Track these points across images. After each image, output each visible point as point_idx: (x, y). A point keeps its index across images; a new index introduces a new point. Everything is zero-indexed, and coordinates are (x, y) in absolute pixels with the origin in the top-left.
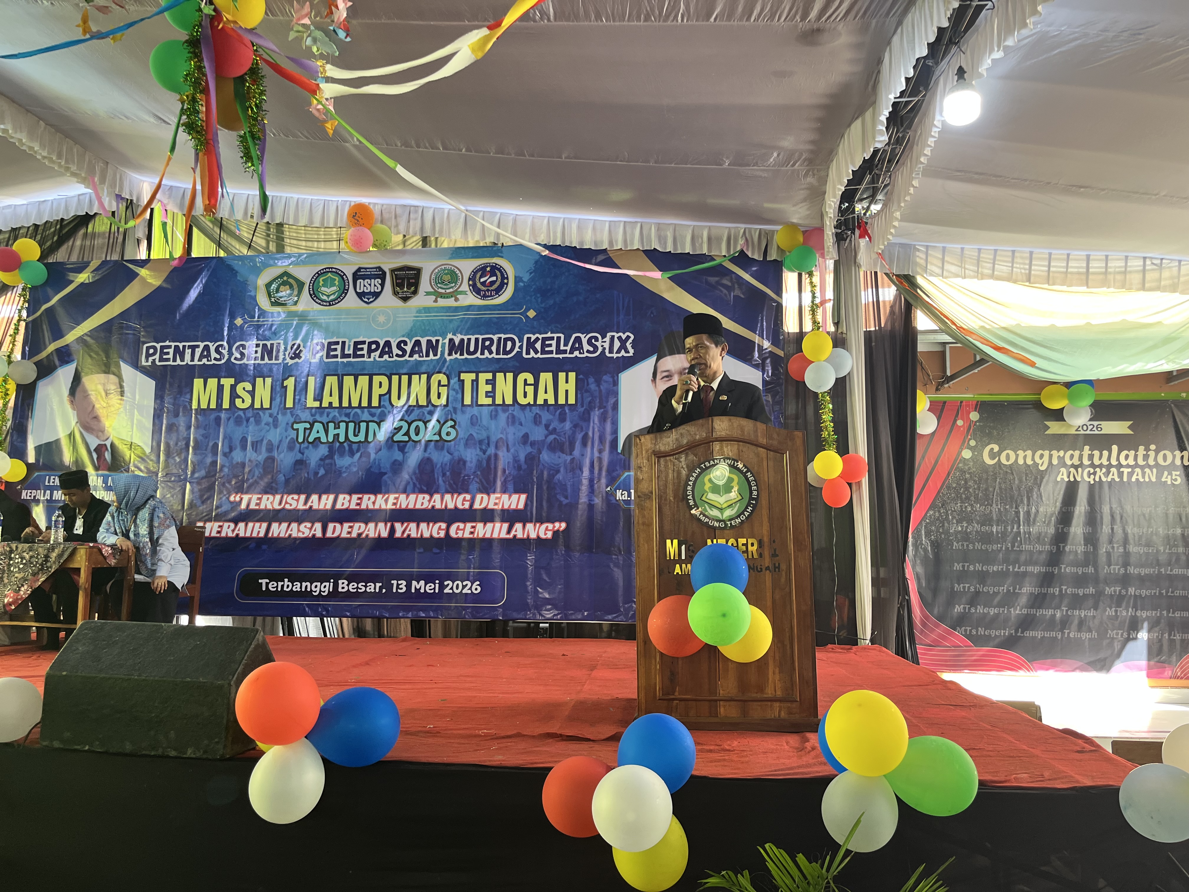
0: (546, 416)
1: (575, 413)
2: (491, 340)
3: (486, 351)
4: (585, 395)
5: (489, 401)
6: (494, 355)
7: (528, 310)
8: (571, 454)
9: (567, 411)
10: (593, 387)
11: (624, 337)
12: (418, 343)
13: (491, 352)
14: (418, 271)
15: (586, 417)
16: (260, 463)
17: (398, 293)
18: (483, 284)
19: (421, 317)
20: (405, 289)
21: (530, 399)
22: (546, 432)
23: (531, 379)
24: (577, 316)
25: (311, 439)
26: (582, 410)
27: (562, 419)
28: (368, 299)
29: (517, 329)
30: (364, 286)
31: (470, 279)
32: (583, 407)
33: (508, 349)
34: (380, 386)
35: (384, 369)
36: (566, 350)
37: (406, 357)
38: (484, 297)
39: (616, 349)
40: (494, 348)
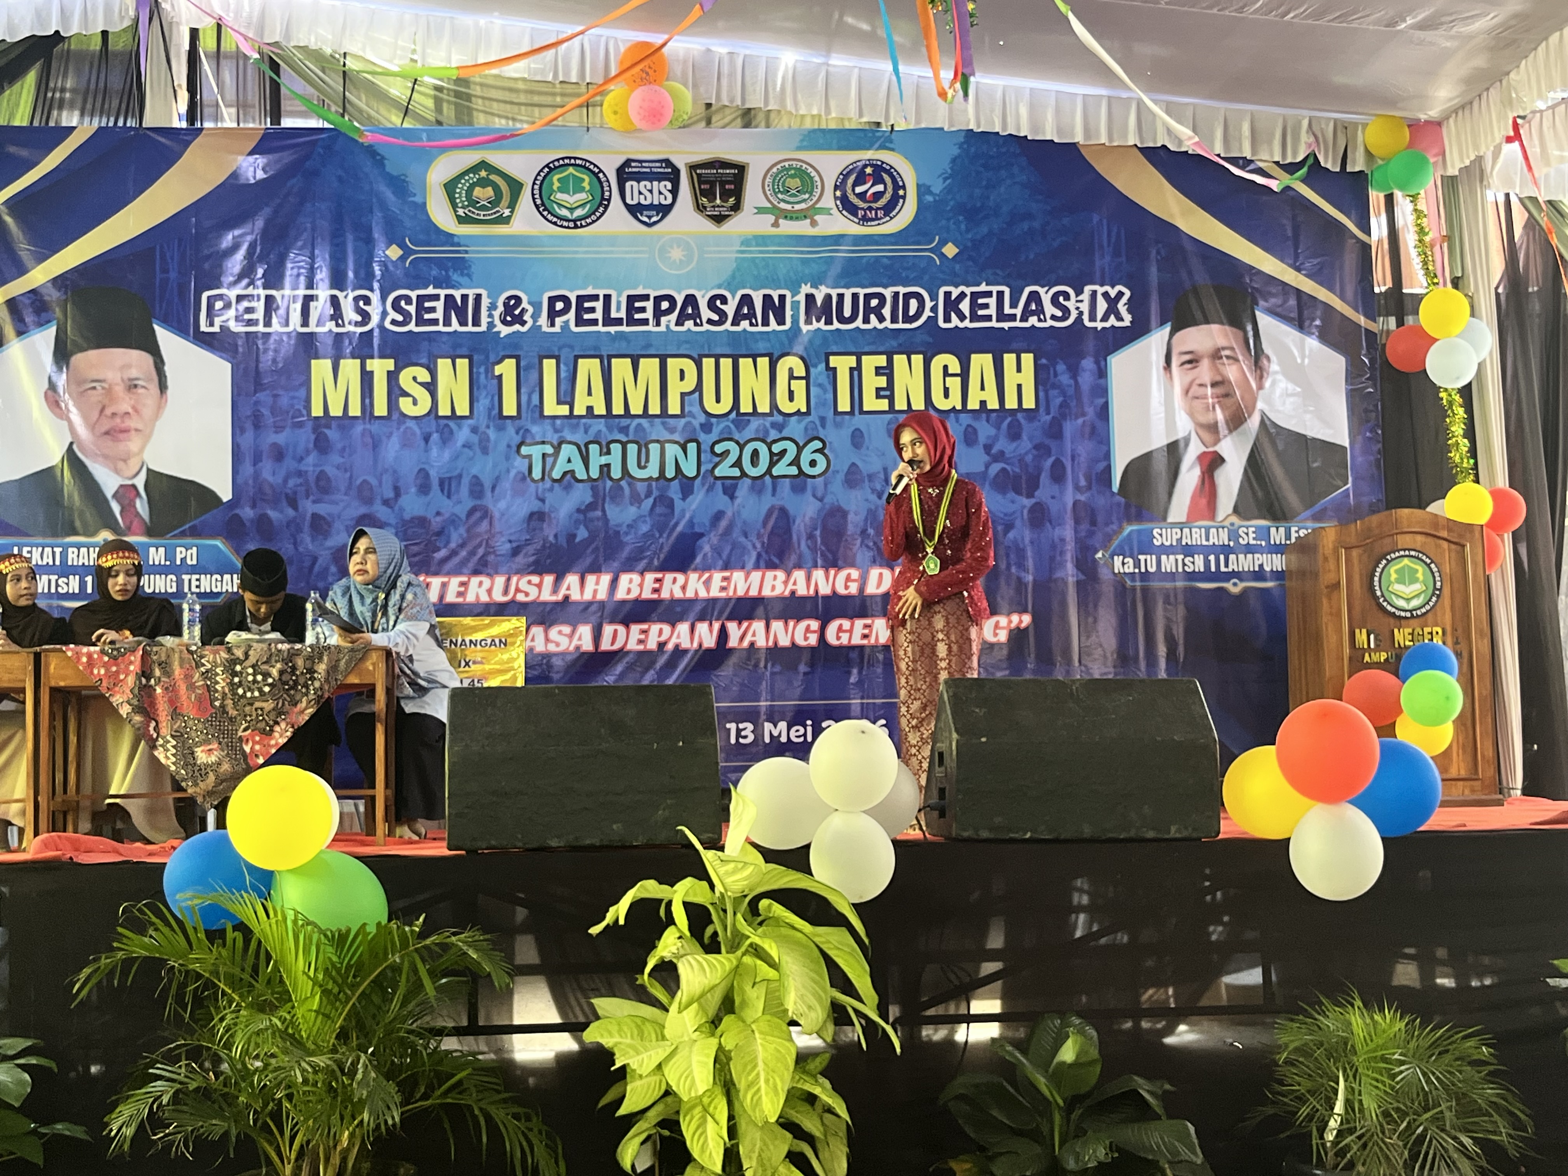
0: (985, 431)
1: (1036, 424)
2: (881, 297)
3: (872, 317)
4: (1053, 393)
5: (884, 404)
6: (887, 324)
7: (943, 243)
8: (1030, 495)
9: (1022, 421)
10: (1065, 379)
11: (1113, 293)
12: (746, 300)
13: (881, 319)
14: (741, 169)
15: (1055, 431)
16: (460, 518)
17: (705, 208)
18: (862, 196)
19: (751, 252)
20: (718, 201)
21: (955, 401)
22: (986, 458)
23: (955, 366)
24: (1032, 256)
25: (556, 474)
26: (1048, 418)
27: (1015, 435)
28: (650, 217)
29: (926, 277)
30: (640, 193)
31: (836, 187)
32: (1048, 413)
33: (912, 312)
34: (682, 378)
35: (688, 346)
36: (1015, 315)
37: (727, 326)
38: (865, 220)
39: (1100, 314)
40: (887, 312)
